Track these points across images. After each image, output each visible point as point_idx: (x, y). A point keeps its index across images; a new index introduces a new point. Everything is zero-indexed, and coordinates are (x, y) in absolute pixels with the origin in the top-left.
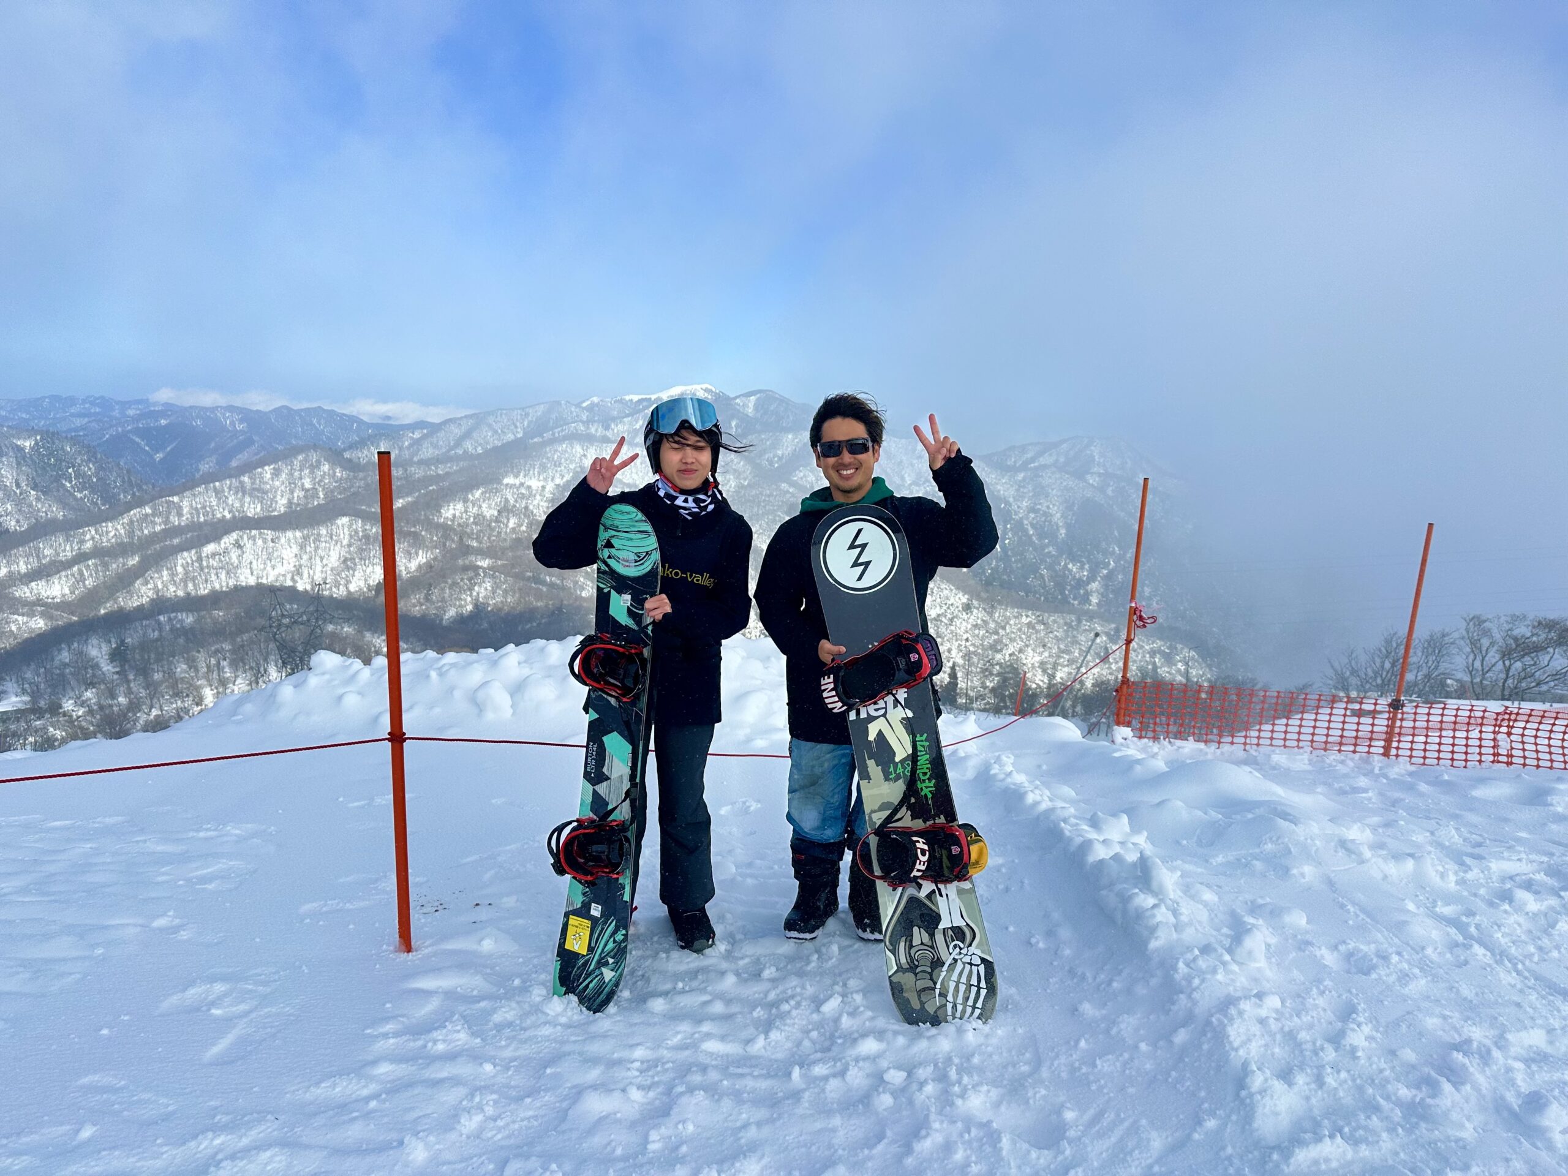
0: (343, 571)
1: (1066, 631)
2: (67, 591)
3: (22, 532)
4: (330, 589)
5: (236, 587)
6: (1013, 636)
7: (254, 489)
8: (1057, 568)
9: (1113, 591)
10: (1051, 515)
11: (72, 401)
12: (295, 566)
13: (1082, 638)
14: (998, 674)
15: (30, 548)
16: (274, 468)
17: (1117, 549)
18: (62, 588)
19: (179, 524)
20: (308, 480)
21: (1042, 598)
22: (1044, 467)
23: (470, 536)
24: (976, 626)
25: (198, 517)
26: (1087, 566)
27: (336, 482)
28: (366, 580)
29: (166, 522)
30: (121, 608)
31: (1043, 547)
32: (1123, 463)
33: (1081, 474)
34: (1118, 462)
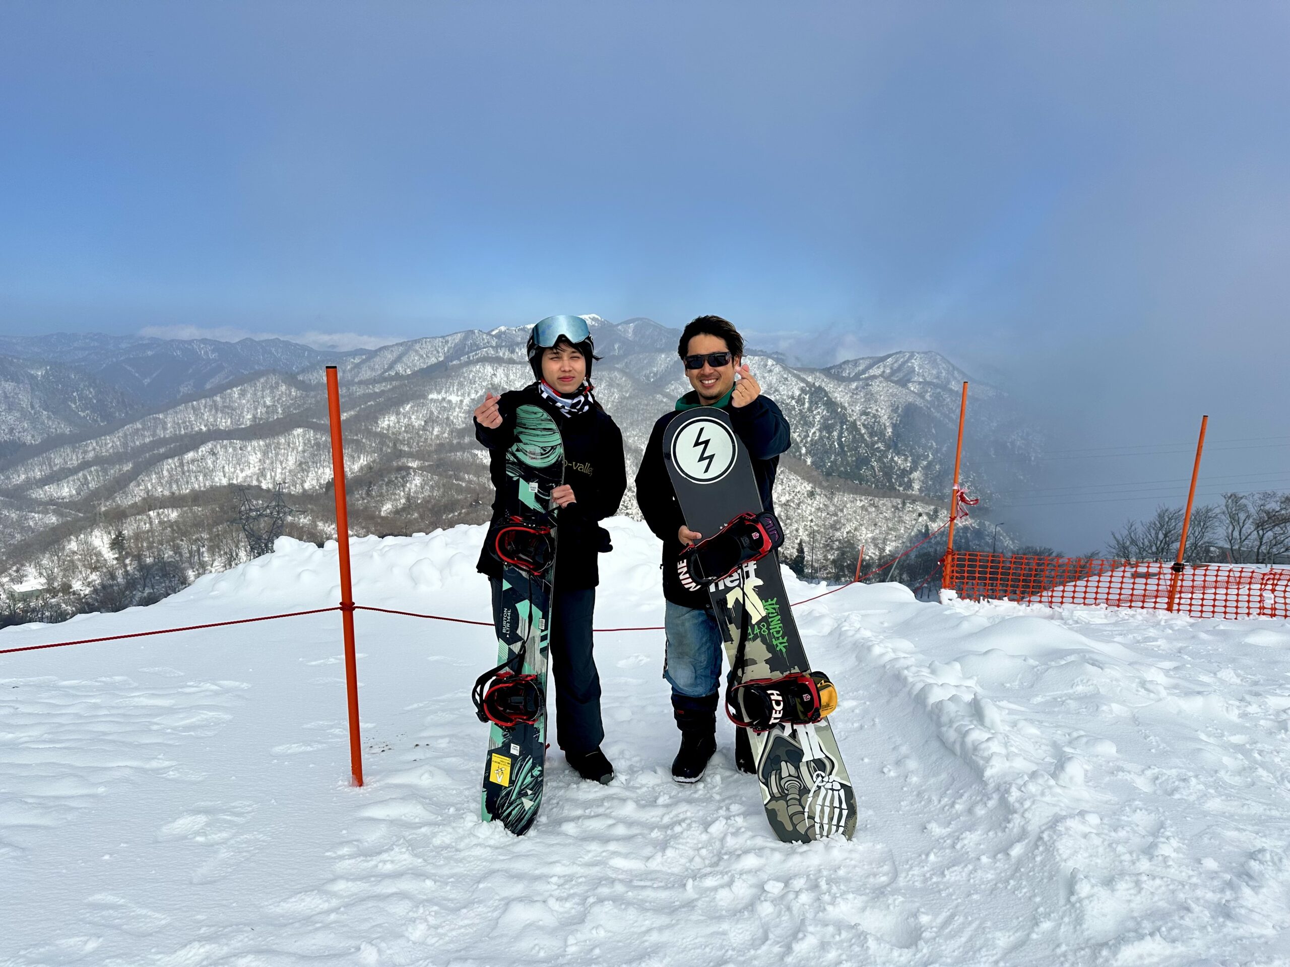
0: (299, 472)
1: (894, 513)
2: (74, 492)
3: (36, 445)
4: (289, 487)
5: (211, 487)
6: (849, 517)
7: (225, 407)
8: (885, 460)
9: (931, 479)
10: (880, 417)
11: (75, 337)
12: (259, 469)
13: (907, 518)
14: (838, 549)
15: (43, 458)
16: (241, 389)
17: (934, 444)
18: (70, 490)
19: (164, 436)
20: (269, 399)
21: (873, 486)
22: (874, 377)
23: (402, 442)
24: (819, 509)
25: (180, 430)
26: (910, 459)
27: (292, 400)
28: (318, 480)
29: (154, 435)
30: (118, 506)
31: (874, 443)
32: (938, 373)
33: (903, 383)
34: (934, 372)
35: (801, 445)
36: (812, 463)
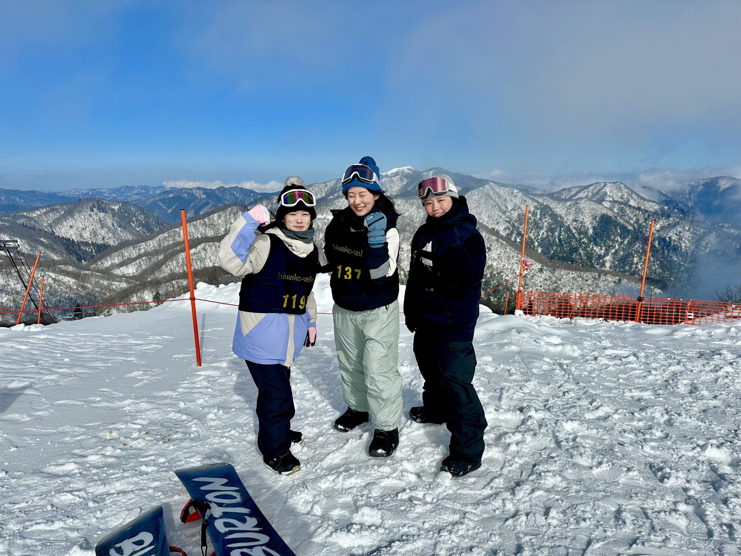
1: (593, 281)
2: (135, 271)
3: (116, 246)
5: (204, 268)
6: (565, 284)
7: (210, 224)
8: (588, 249)
9: (617, 260)
10: (585, 223)
11: (133, 188)
13: (601, 284)
15: (119, 253)
16: (218, 215)
17: (619, 239)
18: (133, 270)
19: (179, 240)
21: (580, 265)
22: (581, 198)
24: (546, 279)
25: (187, 237)
26: (604, 248)
29: (174, 240)
30: (157, 278)
31: (581, 239)
32: (622, 195)
33: (600, 201)
34: (620, 194)
35: (535, 241)
36: (542, 251)
